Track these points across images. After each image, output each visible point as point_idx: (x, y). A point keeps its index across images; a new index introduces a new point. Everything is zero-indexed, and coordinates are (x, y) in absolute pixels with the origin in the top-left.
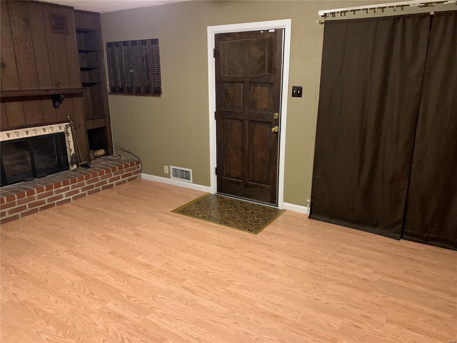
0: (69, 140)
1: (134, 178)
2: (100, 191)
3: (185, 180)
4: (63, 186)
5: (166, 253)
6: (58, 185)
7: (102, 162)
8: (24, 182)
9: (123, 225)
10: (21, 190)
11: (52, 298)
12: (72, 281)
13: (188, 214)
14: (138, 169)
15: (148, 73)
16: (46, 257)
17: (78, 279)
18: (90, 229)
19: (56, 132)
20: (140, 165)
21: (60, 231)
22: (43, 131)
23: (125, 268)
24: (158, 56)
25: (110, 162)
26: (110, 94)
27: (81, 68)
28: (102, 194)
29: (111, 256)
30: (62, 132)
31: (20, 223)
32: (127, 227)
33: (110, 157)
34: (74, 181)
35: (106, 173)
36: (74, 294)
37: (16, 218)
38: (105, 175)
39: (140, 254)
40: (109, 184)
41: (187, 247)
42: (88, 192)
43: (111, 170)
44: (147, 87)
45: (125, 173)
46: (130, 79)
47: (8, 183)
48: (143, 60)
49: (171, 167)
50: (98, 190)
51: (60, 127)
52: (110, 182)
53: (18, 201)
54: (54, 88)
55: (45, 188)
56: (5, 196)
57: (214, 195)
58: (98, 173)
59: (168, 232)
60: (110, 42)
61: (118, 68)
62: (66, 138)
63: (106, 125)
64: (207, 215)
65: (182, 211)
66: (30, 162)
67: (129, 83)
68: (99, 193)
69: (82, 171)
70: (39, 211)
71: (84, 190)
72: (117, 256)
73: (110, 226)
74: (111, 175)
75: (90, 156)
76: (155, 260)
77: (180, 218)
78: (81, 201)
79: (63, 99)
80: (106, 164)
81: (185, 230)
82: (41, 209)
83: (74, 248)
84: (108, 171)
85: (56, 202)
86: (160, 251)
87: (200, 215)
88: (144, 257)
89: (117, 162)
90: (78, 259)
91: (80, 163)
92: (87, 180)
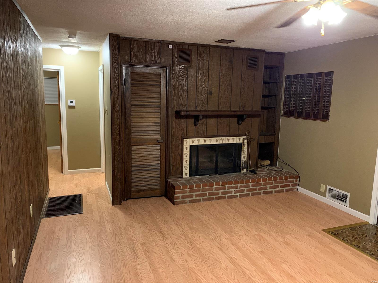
0: (244, 149)
1: (292, 190)
2: (261, 194)
3: (341, 202)
4: (234, 184)
5: (312, 271)
6: (230, 183)
7: (266, 170)
8: (208, 176)
9: (275, 230)
10: (206, 181)
11: (210, 274)
12: (227, 266)
13: (340, 238)
14: (296, 183)
15: (319, 101)
16: (212, 238)
17: (231, 266)
18: (247, 225)
19: (236, 142)
20: (298, 179)
21: (226, 220)
22: (227, 141)
23: (271, 271)
24: (331, 87)
25: (273, 172)
26: (283, 116)
27: (262, 95)
28: (262, 197)
29: (260, 255)
30: (240, 143)
31: (200, 206)
32: (278, 233)
33: (274, 167)
34: (242, 182)
35: (268, 181)
36: (226, 278)
37: (199, 201)
38: (267, 182)
39: (286, 263)
40: (269, 190)
41: (334, 272)
42: (251, 193)
43: (273, 179)
44: (315, 113)
45: (284, 184)
46: (302, 105)
47: (199, 174)
48: (316, 90)
49: (328, 187)
50: (259, 194)
51: (239, 139)
52: (270, 188)
53: (202, 189)
54: (241, 110)
55: (221, 183)
56: (195, 184)
57: (373, 225)
58: (262, 179)
59: (316, 250)
60: (289, 75)
61: (292, 96)
62: (242, 148)
63: (275, 141)
64: (362, 245)
65: (334, 233)
66: (215, 162)
67: (300, 108)
68: (260, 196)
69: (250, 176)
70: (214, 200)
71: (248, 190)
72: (265, 257)
73: (264, 227)
74: (272, 183)
75: (258, 164)
76: (300, 274)
77: (330, 240)
78: (245, 199)
79: (246, 119)
80: (269, 173)
81: (334, 253)
82: (216, 198)
83: (233, 238)
84: (270, 179)
85: (227, 195)
86: (306, 267)
87: (353, 243)
88: (289, 267)
89: (278, 173)
90: (234, 248)
91: (249, 169)
92: (252, 183)
